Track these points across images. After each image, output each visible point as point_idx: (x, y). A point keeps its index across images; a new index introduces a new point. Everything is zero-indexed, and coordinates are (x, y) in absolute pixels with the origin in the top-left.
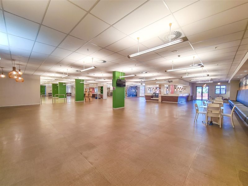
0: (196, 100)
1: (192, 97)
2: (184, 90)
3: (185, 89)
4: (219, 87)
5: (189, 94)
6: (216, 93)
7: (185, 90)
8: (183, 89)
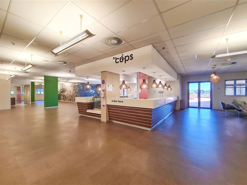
0: (189, 107)
1: (182, 102)
2: (167, 89)
3: (169, 86)
4: (232, 82)
5: (178, 97)
6: (227, 94)
7: (169, 89)
8: (166, 87)
